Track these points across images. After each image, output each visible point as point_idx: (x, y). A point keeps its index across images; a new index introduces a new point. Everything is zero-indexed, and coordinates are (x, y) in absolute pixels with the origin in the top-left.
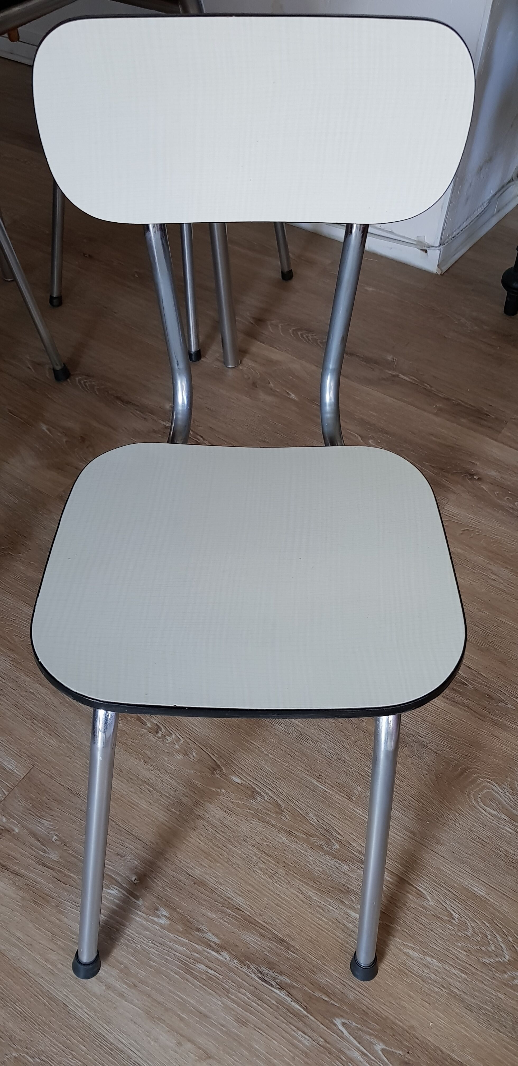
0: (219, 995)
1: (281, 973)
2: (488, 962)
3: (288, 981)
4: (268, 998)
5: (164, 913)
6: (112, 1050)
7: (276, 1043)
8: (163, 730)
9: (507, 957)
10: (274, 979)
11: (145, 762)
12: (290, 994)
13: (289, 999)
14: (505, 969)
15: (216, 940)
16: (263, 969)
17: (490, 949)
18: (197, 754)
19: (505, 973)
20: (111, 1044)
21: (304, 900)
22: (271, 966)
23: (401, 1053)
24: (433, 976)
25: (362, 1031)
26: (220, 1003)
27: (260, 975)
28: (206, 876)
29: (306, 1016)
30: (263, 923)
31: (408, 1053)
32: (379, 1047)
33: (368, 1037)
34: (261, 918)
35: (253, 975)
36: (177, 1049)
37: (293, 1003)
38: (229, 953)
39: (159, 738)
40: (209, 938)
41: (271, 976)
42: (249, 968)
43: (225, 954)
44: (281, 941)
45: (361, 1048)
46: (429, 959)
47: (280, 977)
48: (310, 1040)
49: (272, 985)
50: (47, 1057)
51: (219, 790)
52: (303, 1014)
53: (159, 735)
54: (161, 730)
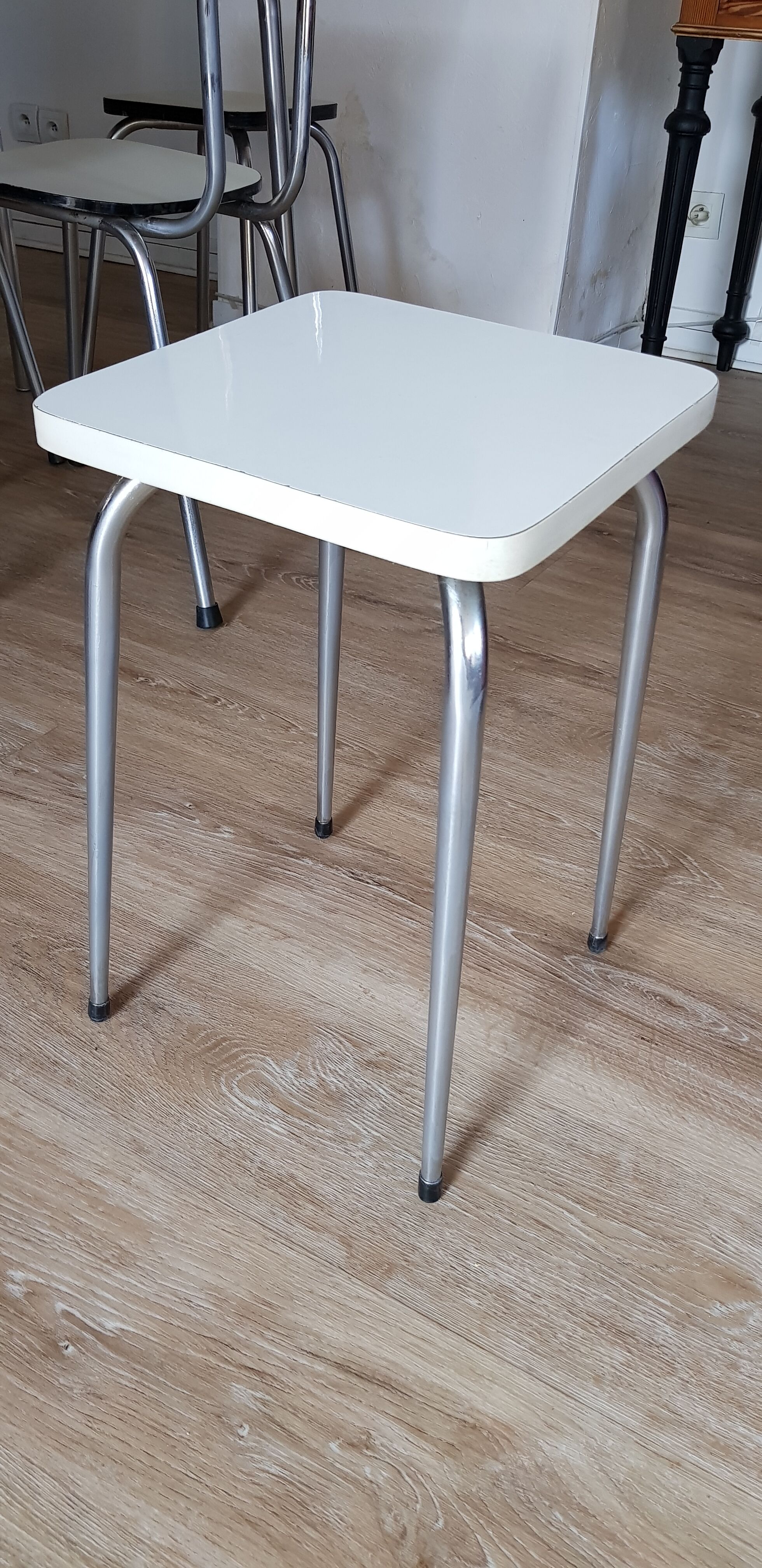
0: (301, 890)
1: (379, 874)
2: (642, 867)
3: (388, 879)
4: (364, 892)
5: (227, 830)
6: (161, 932)
7: (374, 925)
8: (223, 700)
9: (667, 865)
10: (371, 878)
11: (201, 723)
12: (391, 890)
13: (391, 894)
14: (664, 873)
15: (294, 849)
16: (355, 871)
17: (644, 859)
18: (265, 717)
19: (665, 876)
20: (160, 927)
21: (407, 821)
22: (366, 869)
23: (536, 935)
24: (573, 878)
25: (485, 918)
26: (302, 896)
27: (352, 875)
28: (282, 804)
29: (412, 906)
30: (355, 838)
31: (546, 935)
32: (508, 931)
33: (493, 923)
34: (352, 833)
35: (343, 875)
36: (246, 931)
37: (396, 896)
38: (311, 858)
39: (219, 706)
40: (288, 849)
41: (366, 876)
42: (337, 869)
43: (307, 860)
44: (378, 851)
45: (485, 931)
46: (566, 865)
47: (379, 877)
48: (419, 924)
49: (368, 883)
50: (76, 938)
51: (295, 742)
52: (410, 904)
53: (219, 703)
54: (220, 700)
